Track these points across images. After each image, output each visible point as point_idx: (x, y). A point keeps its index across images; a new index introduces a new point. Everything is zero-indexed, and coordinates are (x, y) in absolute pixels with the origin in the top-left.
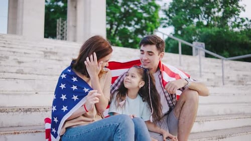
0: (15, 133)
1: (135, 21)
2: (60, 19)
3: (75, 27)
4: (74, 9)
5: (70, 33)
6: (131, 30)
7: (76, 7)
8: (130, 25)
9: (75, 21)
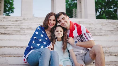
0: (10, 56)
1: (113, 5)
2: (74, 9)
3: (81, 11)
4: (80, 3)
5: (78, 15)
6: (112, 10)
7: (81, 2)
8: (111, 8)
9: (81, 9)
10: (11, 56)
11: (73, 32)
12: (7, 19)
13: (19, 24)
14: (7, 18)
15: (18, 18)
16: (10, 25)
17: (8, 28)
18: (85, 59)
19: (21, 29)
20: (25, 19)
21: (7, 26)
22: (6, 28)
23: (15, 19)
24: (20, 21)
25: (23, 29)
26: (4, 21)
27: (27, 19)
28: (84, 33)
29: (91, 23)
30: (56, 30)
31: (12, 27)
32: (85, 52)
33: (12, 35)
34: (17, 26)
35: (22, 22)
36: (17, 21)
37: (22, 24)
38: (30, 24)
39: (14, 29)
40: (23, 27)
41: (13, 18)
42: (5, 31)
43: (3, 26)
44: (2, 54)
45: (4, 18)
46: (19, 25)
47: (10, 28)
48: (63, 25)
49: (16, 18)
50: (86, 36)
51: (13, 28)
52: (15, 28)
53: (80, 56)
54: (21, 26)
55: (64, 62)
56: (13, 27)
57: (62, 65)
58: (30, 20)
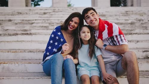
10: (31, 63)
11: (103, 33)
12: (34, 12)
13: (47, 17)
14: (34, 9)
15: (46, 10)
16: (36, 19)
17: (34, 23)
18: (116, 68)
19: (50, 24)
20: (55, 10)
21: (33, 20)
22: (32, 23)
23: (43, 11)
24: (50, 13)
25: (52, 24)
26: (30, 14)
27: (59, 10)
28: (116, 35)
29: (143, 13)
30: (82, 30)
31: (39, 21)
32: (118, 60)
33: (34, 35)
34: (45, 20)
35: (51, 15)
36: (45, 13)
37: (51, 17)
38: (62, 17)
39: (42, 25)
40: (53, 21)
41: (41, 9)
42: (30, 27)
43: (29, 20)
44: (23, 60)
45: (30, 10)
46: (48, 19)
47: (36, 23)
48: (91, 23)
49: (45, 9)
50: (117, 39)
51: (40, 23)
52: (42, 23)
53: (110, 64)
54: (50, 20)
55: (90, 71)
56: (41, 21)
57: (88, 74)
58: (61, 11)
